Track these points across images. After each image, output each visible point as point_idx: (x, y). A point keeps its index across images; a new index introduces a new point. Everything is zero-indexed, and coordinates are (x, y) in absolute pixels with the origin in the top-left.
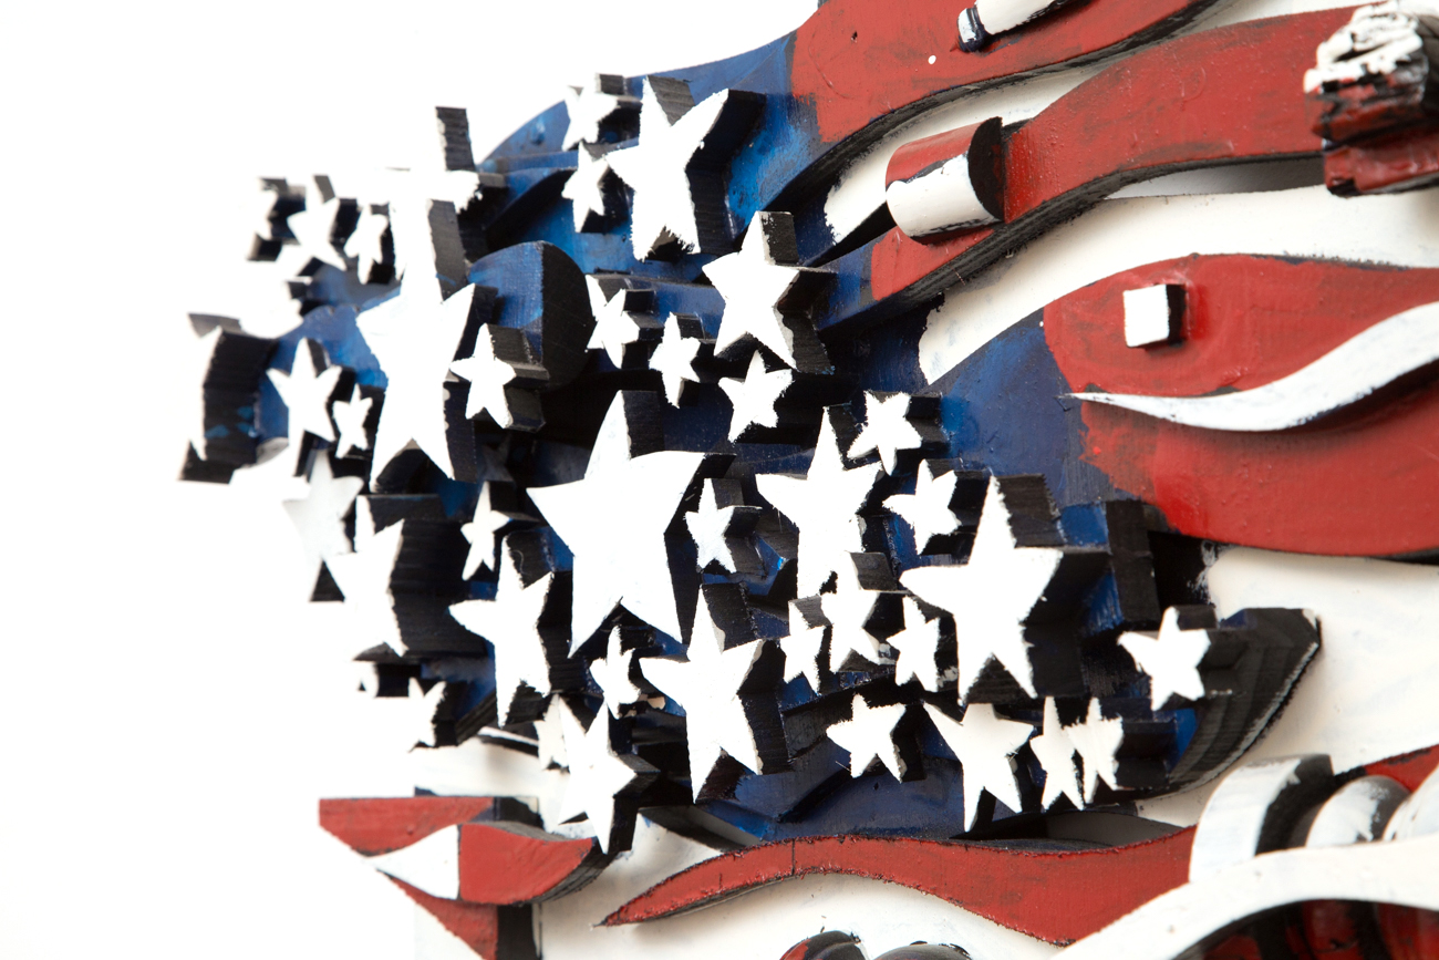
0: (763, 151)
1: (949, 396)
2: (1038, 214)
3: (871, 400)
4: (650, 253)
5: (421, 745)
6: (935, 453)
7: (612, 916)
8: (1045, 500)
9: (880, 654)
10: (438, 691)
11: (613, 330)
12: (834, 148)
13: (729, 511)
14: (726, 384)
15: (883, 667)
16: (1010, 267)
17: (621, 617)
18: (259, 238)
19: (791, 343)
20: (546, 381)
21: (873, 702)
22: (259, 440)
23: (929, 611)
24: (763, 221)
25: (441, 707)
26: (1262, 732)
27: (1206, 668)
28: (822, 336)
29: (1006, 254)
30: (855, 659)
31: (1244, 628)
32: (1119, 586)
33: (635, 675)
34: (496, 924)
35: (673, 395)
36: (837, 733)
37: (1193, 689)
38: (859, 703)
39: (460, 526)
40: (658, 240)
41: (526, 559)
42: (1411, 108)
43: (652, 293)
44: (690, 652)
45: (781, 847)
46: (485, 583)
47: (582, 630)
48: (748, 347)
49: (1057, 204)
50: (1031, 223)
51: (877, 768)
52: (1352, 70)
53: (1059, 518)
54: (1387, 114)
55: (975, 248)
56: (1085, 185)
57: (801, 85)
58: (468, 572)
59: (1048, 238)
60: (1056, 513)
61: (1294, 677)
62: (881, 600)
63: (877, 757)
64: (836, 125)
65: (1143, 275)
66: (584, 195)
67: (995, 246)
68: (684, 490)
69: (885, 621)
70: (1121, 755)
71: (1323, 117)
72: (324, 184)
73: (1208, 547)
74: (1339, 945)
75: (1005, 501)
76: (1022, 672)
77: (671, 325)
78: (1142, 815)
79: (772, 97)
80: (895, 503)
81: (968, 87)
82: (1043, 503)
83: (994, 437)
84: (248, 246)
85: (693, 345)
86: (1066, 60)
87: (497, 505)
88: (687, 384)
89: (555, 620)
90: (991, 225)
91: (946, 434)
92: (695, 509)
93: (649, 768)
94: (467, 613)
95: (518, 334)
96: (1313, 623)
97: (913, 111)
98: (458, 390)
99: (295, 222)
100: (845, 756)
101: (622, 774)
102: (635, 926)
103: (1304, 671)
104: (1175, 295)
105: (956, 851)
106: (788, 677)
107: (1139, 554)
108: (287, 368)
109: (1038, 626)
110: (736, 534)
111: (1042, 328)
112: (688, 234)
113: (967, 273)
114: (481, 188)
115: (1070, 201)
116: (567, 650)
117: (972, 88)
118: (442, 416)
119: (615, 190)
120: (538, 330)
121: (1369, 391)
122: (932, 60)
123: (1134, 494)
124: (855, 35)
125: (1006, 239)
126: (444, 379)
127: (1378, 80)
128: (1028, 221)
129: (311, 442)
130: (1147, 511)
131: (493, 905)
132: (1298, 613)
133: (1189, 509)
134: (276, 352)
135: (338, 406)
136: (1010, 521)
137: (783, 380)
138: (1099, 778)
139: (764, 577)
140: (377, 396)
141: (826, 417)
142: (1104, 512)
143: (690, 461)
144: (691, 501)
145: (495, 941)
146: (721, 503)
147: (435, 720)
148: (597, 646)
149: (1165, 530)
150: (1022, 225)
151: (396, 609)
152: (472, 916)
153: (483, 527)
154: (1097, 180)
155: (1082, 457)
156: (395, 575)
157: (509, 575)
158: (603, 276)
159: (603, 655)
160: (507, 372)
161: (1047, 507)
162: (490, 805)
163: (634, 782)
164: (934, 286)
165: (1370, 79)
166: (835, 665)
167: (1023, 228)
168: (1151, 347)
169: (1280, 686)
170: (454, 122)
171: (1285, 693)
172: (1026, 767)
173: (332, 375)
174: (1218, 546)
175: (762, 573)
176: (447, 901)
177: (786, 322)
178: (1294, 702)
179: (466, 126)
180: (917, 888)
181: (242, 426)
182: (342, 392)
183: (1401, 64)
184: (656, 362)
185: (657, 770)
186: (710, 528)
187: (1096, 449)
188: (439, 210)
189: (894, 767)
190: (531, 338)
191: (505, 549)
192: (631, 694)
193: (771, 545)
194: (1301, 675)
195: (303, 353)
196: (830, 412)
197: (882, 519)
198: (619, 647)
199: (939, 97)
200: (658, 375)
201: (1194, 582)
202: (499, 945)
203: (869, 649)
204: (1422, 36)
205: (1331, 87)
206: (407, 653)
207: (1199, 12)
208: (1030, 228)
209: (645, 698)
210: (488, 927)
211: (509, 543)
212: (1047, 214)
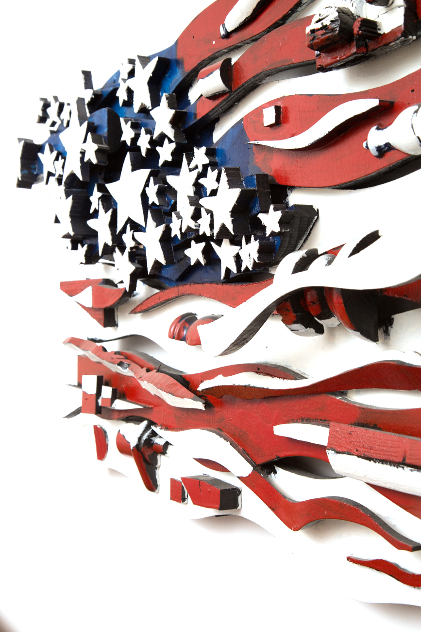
0: (170, 77)
1: (218, 148)
2: (242, 88)
3: (195, 149)
4: (139, 111)
5: (82, 263)
6: (213, 165)
7: (132, 311)
8: (240, 175)
9: (195, 226)
10: (86, 247)
11: (127, 134)
12: (189, 74)
13: (157, 186)
14: (158, 149)
15: (196, 230)
16: (237, 107)
17: (129, 221)
18: (39, 116)
19: (174, 133)
20: (108, 150)
21: (197, 242)
22: (37, 175)
23: (209, 212)
24: (166, 96)
25: (87, 252)
26: (302, 245)
27: (281, 222)
28: (184, 132)
29: (235, 103)
30: (189, 228)
31: (293, 210)
32: (259, 200)
33: (134, 238)
34: (103, 315)
35: (144, 153)
36: (187, 252)
37: (277, 229)
38: (193, 242)
39: (89, 197)
40: (141, 106)
41: (106, 206)
42: (335, 36)
43: (139, 123)
44: (146, 230)
45: (175, 288)
46: (95, 214)
47: (120, 226)
48: (163, 136)
49: (247, 84)
50: (240, 91)
51: (198, 262)
52: (319, 25)
53: (244, 181)
54: (328, 39)
55: (225, 100)
56: (254, 77)
57: (180, 56)
58: (92, 211)
59: (247, 97)
60: (243, 179)
61: (311, 227)
62: (195, 209)
63: (198, 259)
64: (189, 66)
65: (269, 104)
66: (122, 95)
67: (231, 99)
68: (145, 181)
69: (196, 216)
70: (259, 252)
71: (310, 41)
72: (56, 99)
73: (289, 189)
74: (314, 303)
75: (226, 175)
76: (230, 227)
77: (143, 131)
78: (270, 273)
79: (172, 60)
80: (202, 181)
81: (224, 50)
82: (239, 176)
83: (230, 159)
84: (37, 119)
85: (149, 136)
86: (250, 38)
87: (99, 190)
88: (148, 149)
89: (113, 224)
90: (228, 92)
91: (217, 159)
92: (148, 186)
93: (139, 266)
94: (91, 223)
95: (101, 136)
96: (316, 210)
97: (210, 60)
98: (83, 153)
99: (49, 110)
100: (189, 259)
101: (131, 268)
102: (141, 314)
103: (314, 225)
104: (277, 109)
105: (220, 286)
106: (172, 236)
107: (266, 191)
108: (43, 152)
109: (235, 212)
110: (160, 193)
111: (243, 124)
112: (148, 104)
113: (224, 110)
114: (94, 94)
115: (251, 83)
116: (116, 231)
117: (226, 51)
118: (79, 162)
119: (130, 92)
120: (106, 135)
121: (328, 133)
122: (214, 42)
123: (266, 173)
124: (194, 37)
125: (233, 98)
126: (80, 151)
127: (326, 28)
128: (239, 90)
129: (50, 174)
130: (269, 178)
131: (102, 309)
132: (311, 206)
133: (281, 176)
134: (41, 148)
135: (56, 162)
136: (228, 181)
137: (173, 145)
138: (254, 259)
139: (168, 207)
140: (64, 158)
141: (184, 156)
142: (255, 178)
143: (147, 172)
144: (147, 185)
145: (103, 320)
146: (155, 184)
147: (85, 256)
148: (124, 230)
149: (275, 184)
150: (238, 92)
151: (71, 222)
152: (98, 313)
153: (95, 197)
154: (257, 75)
155: (253, 163)
156: (71, 212)
157: (101, 211)
158: (126, 118)
159: (125, 233)
160: (95, 147)
161: (240, 177)
162: (102, 281)
163: (135, 271)
164: (215, 114)
165: (324, 27)
166: (183, 231)
167: (238, 93)
168: (271, 126)
169: (306, 230)
170: (87, 75)
171: (308, 232)
172: (238, 259)
173: (55, 153)
174: (292, 188)
175: (167, 205)
176: (90, 308)
177: (173, 127)
178: (311, 235)
179: (91, 76)
180: (210, 297)
181: (32, 171)
182: (57, 159)
183: (332, 21)
184: (139, 144)
185: (142, 267)
186: (152, 191)
187: (257, 160)
188: (80, 101)
189: (203, 262)
190: (104, 137)
191: (100, 203)
192: (133, 244)
193: (170, 197)
194: (313, 226)
195: (47, 148)
196: (185, 155)
197: (200, 187)
198: (129, 230)
199: (217, 55)
200: (139, 147)
201: (285, 201)
202: (104, 321)
203: (192, 224)
204: (338, 12)
205: (313, 31)
206: (74, 235)
207: (287, 19)
208: (240, 93)
209: (137, 245)
210: (101, 315)
211: (101, 201)
212: (244, 88)
